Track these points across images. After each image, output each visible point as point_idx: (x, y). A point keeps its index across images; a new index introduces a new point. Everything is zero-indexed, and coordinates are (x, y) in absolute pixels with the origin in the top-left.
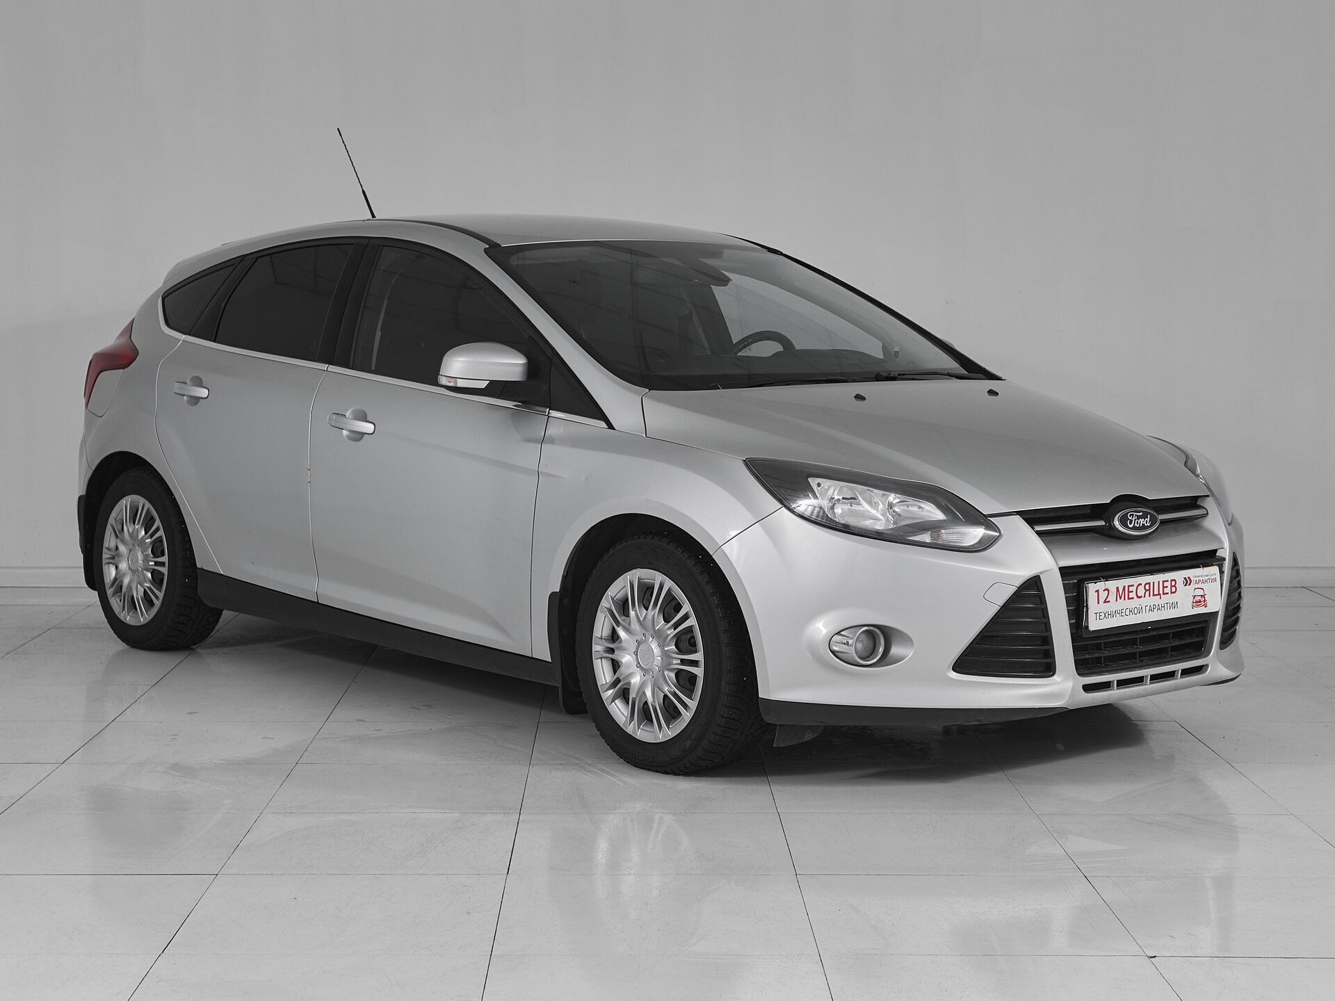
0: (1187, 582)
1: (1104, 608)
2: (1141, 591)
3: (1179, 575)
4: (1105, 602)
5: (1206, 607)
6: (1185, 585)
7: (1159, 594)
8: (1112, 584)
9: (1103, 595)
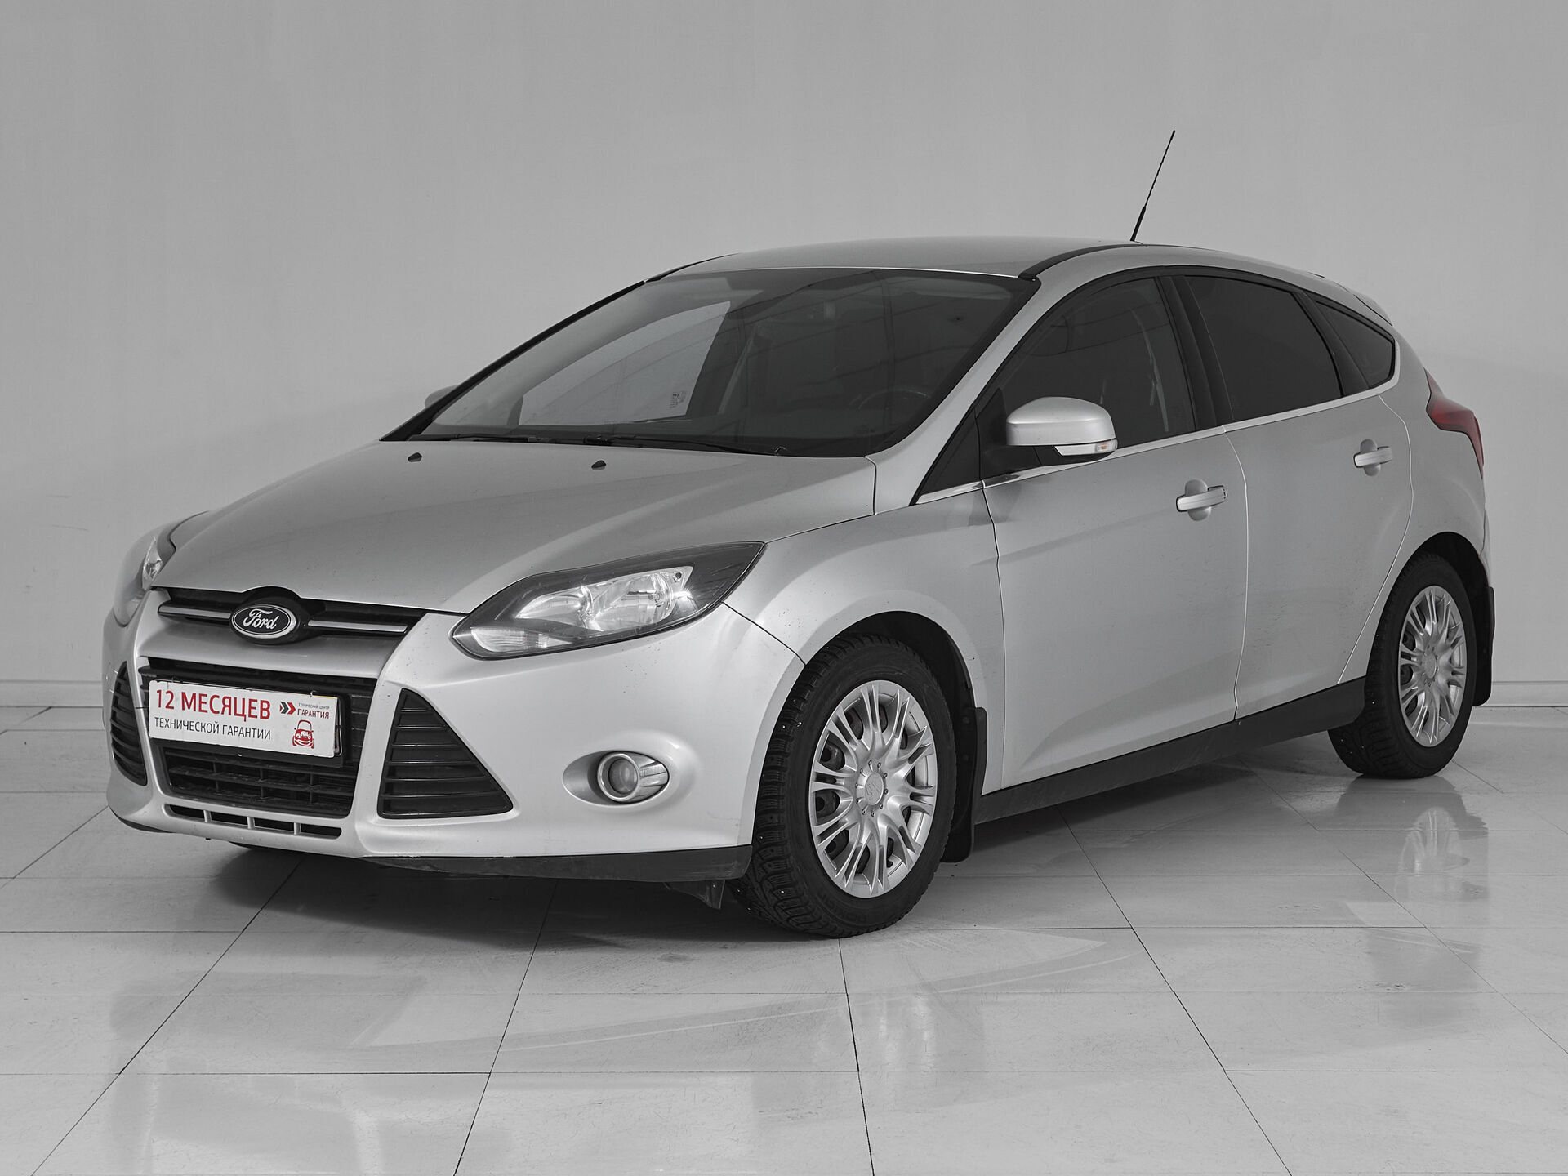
0: (286, 709)
1: (164, 713)
2: (218, 705)
3: (276, 698)
4: (167, 707)
5: (313, 748)
6: (284, 712)
7: (243, 715)
8: (178, 688)
9: (166, 698)
